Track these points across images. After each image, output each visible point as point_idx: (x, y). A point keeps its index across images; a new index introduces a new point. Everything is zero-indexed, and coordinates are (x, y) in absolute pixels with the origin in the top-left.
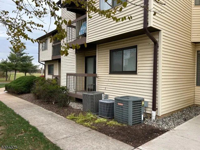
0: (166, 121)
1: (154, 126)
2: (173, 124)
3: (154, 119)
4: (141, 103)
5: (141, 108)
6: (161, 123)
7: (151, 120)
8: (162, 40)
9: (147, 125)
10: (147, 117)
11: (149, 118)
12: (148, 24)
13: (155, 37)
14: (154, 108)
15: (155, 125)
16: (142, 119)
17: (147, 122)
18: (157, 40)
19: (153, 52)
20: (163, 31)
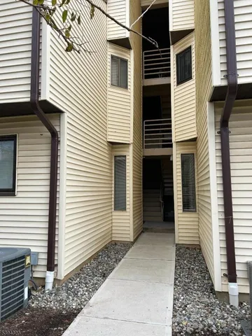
0: (73, 287)
1: (51, 308)
2: (87, 291)
3: (51, 289)
4: (24, 262)
5: (23, 272)
6: (64, 295)
7: (44, 292)
8: (66, 131)
9: (37, 309)
10: (37, 287)
11: (40, 288)
12: (39, 94)
13: (54, 123)
14: (51, 266)
15: (53, 305)
16: (26, 296)
17: (36, 302)
18: (58, 130)
19: (48, 152)
20: (66, 114)
